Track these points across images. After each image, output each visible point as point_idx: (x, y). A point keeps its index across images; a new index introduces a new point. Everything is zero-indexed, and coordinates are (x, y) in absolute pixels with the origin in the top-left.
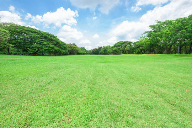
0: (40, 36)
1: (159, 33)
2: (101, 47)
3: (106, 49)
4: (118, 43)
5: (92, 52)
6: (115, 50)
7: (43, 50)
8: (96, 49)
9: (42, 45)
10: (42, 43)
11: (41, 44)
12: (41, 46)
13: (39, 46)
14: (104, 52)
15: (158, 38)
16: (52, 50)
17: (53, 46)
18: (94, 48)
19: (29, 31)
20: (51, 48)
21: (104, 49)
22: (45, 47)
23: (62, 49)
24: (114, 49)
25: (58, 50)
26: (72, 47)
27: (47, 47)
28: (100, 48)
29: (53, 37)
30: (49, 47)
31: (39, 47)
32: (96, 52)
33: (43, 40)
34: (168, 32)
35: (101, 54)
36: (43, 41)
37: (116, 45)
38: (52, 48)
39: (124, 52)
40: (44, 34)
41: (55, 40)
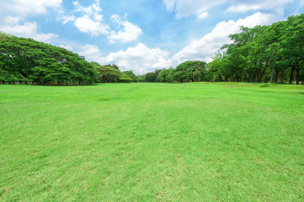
0: (47, 53)
1: (243, 47)
2: (160, 71)
3: (167, 74)
4: (184, 63)
5: (145, 78)
6: (177, 76)
7: (49, 75)
8: (152, 74)
9: (49, 68)
10: (48, 64)
11: (46, 67)
12: (47, 69)
13: (42, 70)
14: (163, 79)
15: (241, 56)
16: (65, 77)
17: (68, 69)
18: (149, 72)
19: (27, 45)
20: (63, 72)
21: (163, 74)
22: (54, 71)
23: (85, 74)
24: (177, 73)
25: (77, 76)
26: (107, 71)
27: (58, 72)
28: (158, 72)
29: (70, 55)
30: (61, 71)
31: (43, 72)
32: (152, 78)
33: (51, 60)
34: (254, 47)
35: (159, 81)
36: (50, 62)
37: (179, 67)
38: (66, 72)
39: (193, 79)
40: (54, 50)
41: (73, 60)
